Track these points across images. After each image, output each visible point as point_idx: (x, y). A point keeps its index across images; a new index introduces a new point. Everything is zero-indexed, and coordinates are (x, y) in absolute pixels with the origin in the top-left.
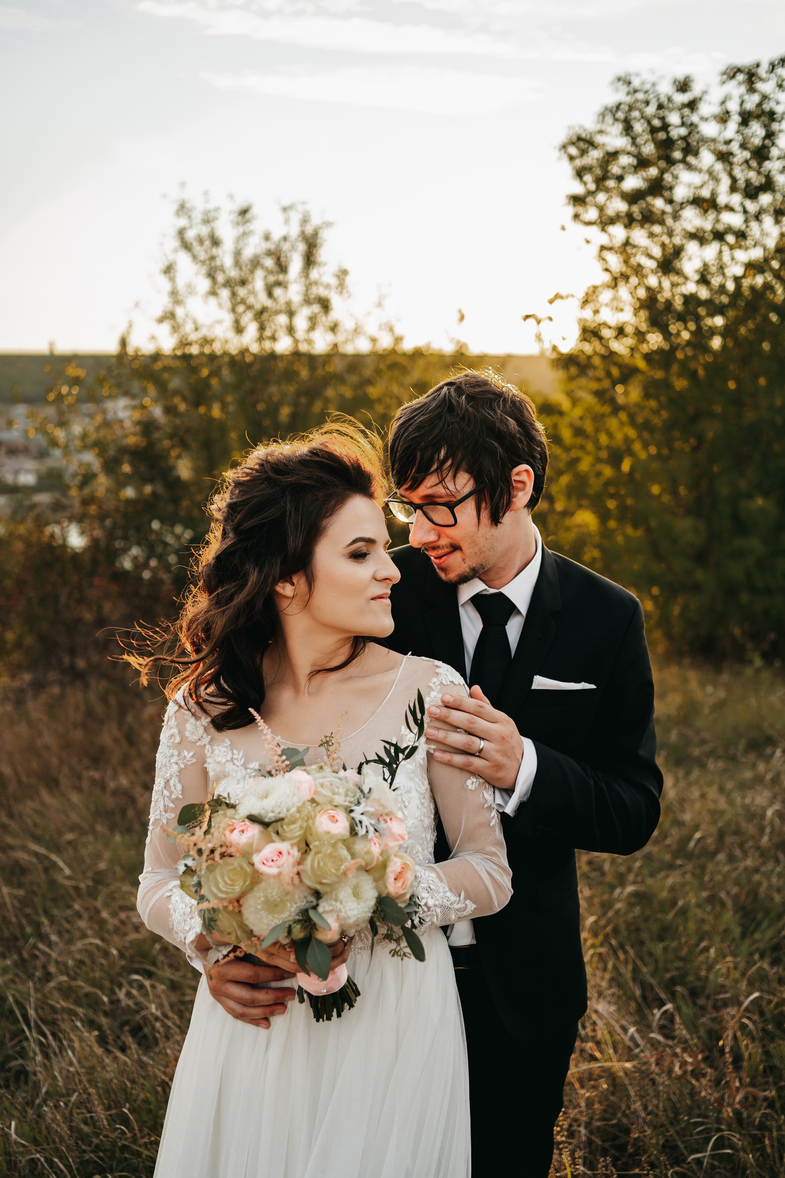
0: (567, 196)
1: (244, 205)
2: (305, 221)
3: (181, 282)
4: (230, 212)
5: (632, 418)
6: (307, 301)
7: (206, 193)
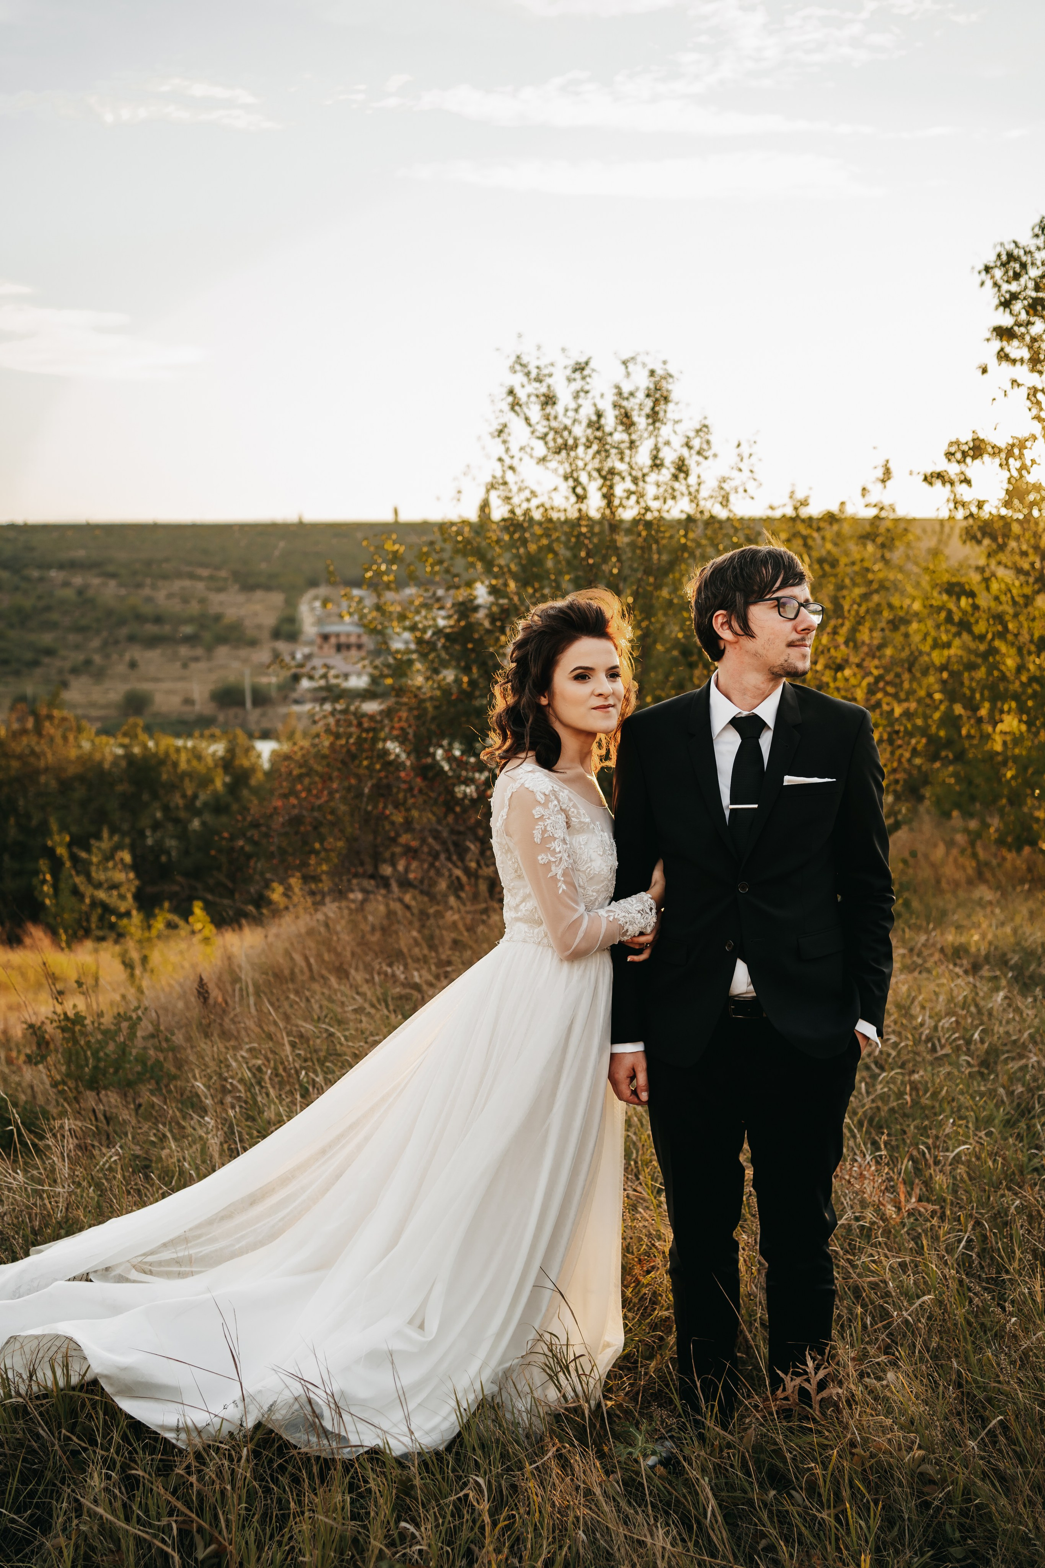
0: (991, 329)
1: (582, 360)
2: (653, 373)
3: (515, 446)
4: (566, 367)
6: (658, 464)
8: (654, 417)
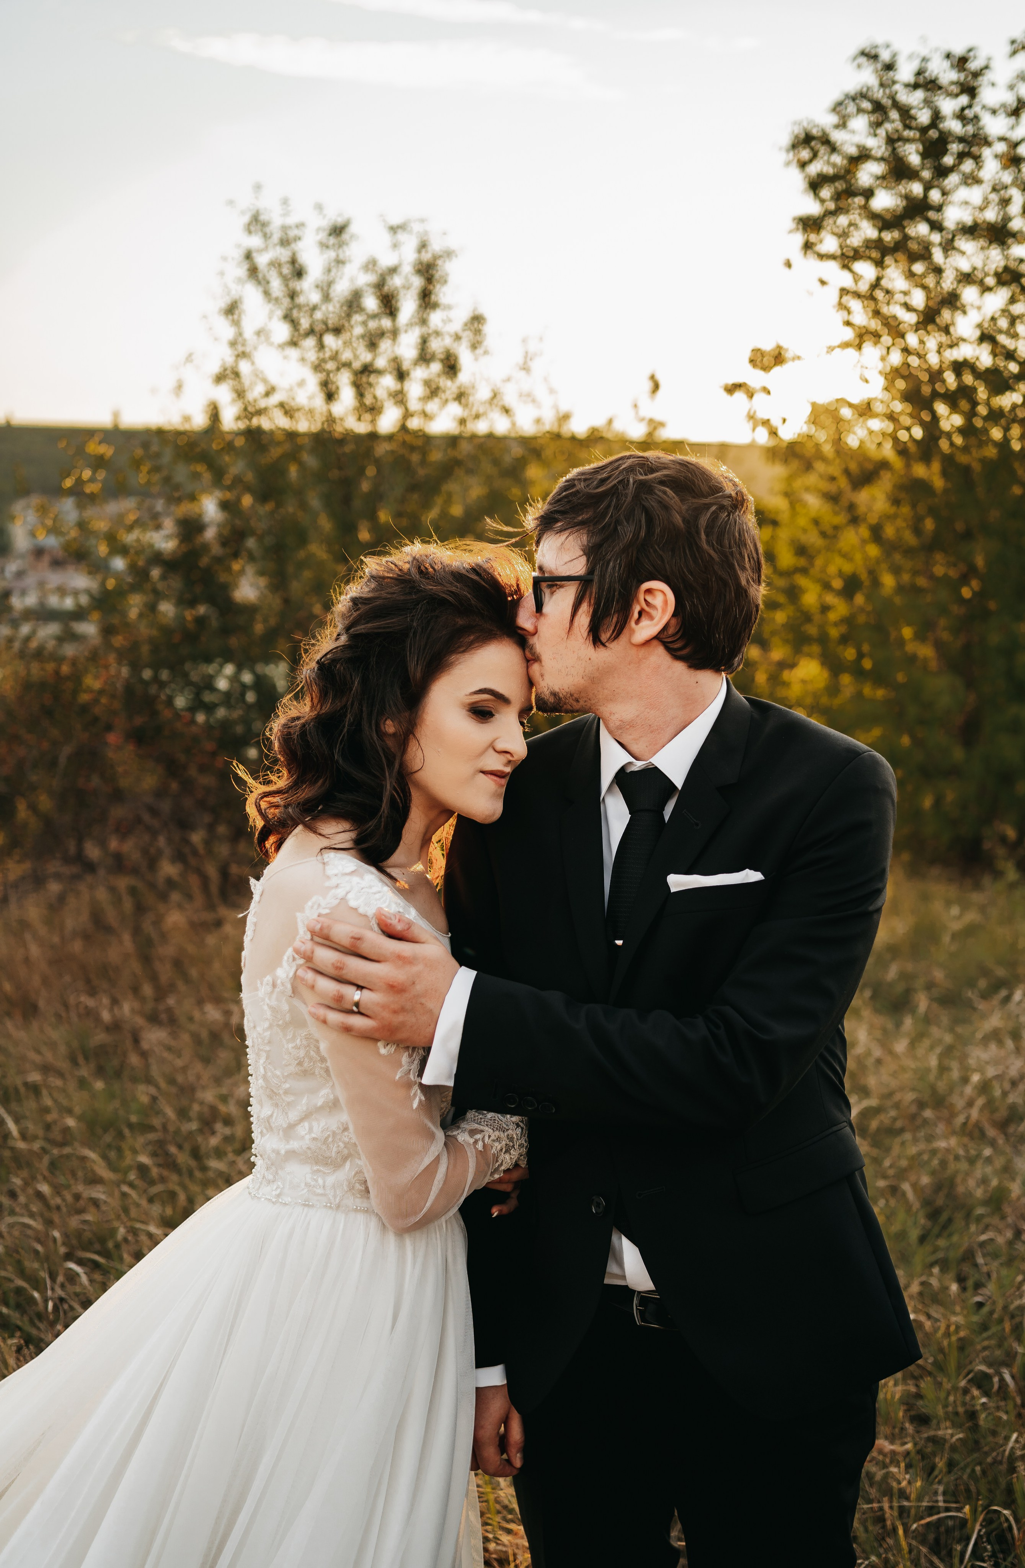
0: (794, 219)
1: (340, 221)
2: (423, 246)
3: (249, 328)
4: (318, 230)
5: (876, 533)
6: (424, 357)
7: (285, 202)
8: (426, 299)
